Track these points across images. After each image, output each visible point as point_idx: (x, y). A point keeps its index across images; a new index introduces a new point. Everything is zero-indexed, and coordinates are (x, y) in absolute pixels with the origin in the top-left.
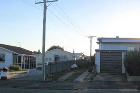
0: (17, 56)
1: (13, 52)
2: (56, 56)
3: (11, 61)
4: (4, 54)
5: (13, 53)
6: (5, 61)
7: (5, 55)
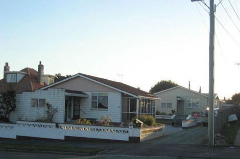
0: (129, 99)
1: (123, 92)
2: (180, 99)
3: (119, 107)
4: (106, 95)
5: (123, 94)
6: (107, 108)
7: (107, 97)
